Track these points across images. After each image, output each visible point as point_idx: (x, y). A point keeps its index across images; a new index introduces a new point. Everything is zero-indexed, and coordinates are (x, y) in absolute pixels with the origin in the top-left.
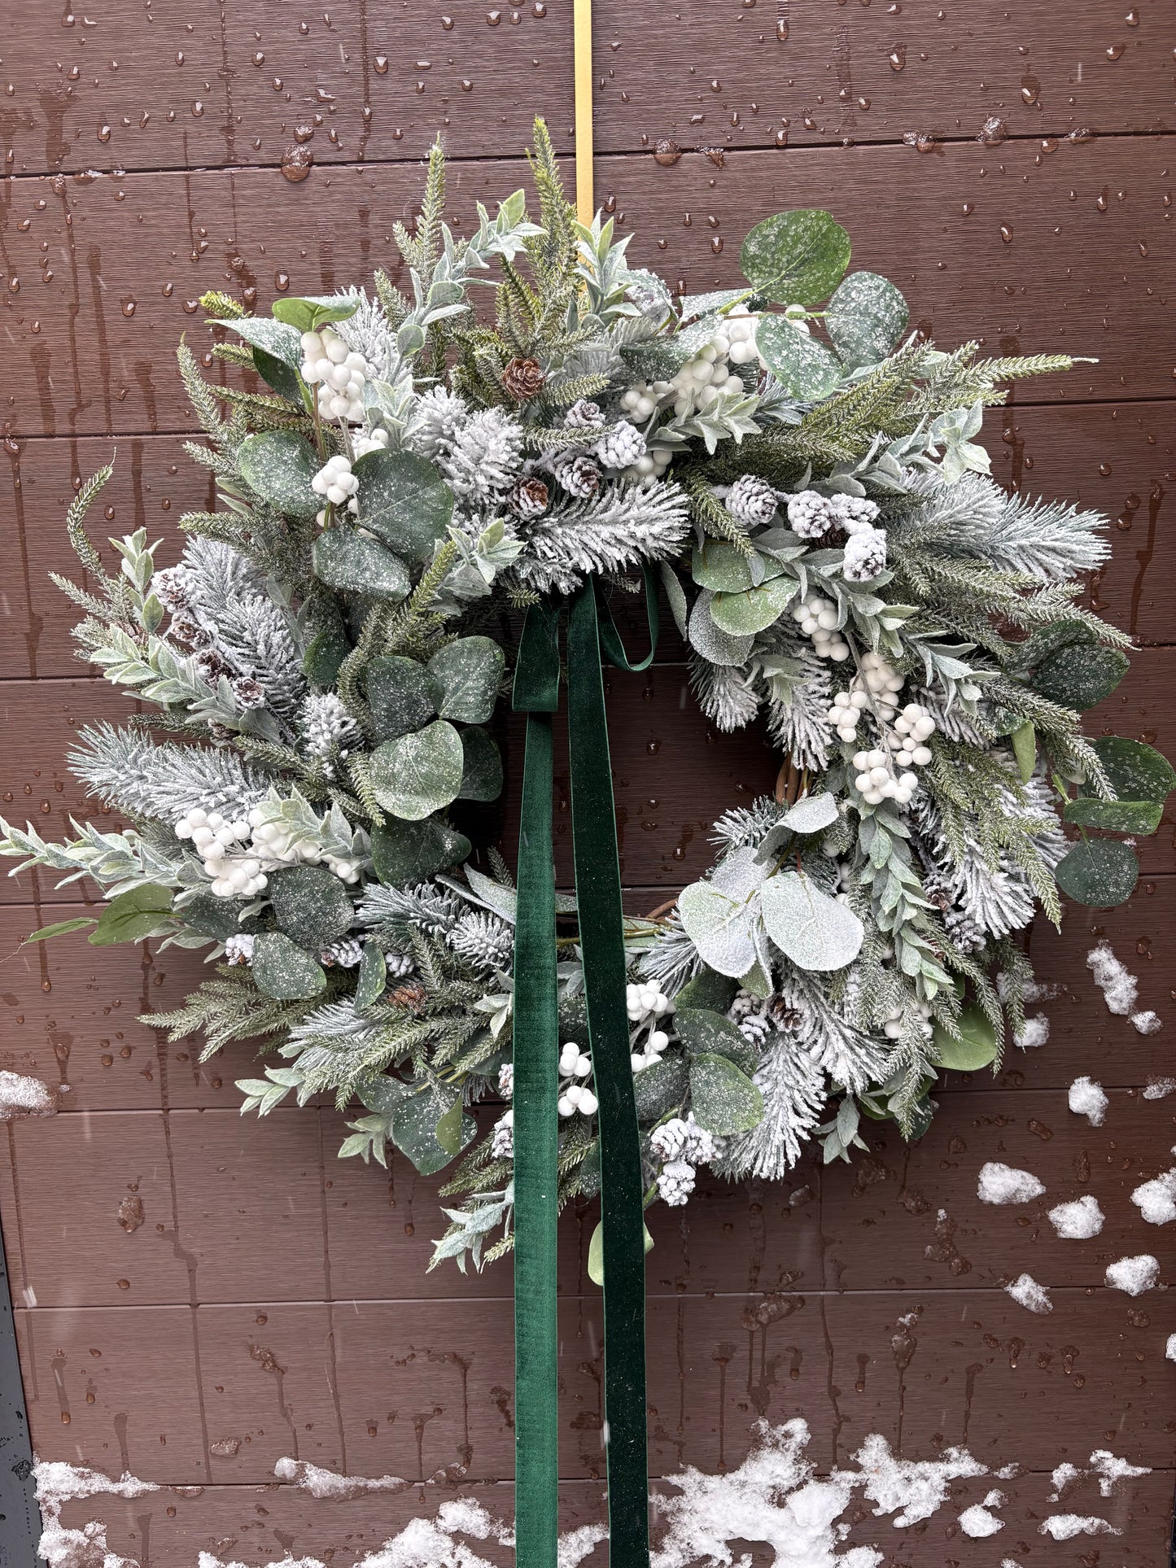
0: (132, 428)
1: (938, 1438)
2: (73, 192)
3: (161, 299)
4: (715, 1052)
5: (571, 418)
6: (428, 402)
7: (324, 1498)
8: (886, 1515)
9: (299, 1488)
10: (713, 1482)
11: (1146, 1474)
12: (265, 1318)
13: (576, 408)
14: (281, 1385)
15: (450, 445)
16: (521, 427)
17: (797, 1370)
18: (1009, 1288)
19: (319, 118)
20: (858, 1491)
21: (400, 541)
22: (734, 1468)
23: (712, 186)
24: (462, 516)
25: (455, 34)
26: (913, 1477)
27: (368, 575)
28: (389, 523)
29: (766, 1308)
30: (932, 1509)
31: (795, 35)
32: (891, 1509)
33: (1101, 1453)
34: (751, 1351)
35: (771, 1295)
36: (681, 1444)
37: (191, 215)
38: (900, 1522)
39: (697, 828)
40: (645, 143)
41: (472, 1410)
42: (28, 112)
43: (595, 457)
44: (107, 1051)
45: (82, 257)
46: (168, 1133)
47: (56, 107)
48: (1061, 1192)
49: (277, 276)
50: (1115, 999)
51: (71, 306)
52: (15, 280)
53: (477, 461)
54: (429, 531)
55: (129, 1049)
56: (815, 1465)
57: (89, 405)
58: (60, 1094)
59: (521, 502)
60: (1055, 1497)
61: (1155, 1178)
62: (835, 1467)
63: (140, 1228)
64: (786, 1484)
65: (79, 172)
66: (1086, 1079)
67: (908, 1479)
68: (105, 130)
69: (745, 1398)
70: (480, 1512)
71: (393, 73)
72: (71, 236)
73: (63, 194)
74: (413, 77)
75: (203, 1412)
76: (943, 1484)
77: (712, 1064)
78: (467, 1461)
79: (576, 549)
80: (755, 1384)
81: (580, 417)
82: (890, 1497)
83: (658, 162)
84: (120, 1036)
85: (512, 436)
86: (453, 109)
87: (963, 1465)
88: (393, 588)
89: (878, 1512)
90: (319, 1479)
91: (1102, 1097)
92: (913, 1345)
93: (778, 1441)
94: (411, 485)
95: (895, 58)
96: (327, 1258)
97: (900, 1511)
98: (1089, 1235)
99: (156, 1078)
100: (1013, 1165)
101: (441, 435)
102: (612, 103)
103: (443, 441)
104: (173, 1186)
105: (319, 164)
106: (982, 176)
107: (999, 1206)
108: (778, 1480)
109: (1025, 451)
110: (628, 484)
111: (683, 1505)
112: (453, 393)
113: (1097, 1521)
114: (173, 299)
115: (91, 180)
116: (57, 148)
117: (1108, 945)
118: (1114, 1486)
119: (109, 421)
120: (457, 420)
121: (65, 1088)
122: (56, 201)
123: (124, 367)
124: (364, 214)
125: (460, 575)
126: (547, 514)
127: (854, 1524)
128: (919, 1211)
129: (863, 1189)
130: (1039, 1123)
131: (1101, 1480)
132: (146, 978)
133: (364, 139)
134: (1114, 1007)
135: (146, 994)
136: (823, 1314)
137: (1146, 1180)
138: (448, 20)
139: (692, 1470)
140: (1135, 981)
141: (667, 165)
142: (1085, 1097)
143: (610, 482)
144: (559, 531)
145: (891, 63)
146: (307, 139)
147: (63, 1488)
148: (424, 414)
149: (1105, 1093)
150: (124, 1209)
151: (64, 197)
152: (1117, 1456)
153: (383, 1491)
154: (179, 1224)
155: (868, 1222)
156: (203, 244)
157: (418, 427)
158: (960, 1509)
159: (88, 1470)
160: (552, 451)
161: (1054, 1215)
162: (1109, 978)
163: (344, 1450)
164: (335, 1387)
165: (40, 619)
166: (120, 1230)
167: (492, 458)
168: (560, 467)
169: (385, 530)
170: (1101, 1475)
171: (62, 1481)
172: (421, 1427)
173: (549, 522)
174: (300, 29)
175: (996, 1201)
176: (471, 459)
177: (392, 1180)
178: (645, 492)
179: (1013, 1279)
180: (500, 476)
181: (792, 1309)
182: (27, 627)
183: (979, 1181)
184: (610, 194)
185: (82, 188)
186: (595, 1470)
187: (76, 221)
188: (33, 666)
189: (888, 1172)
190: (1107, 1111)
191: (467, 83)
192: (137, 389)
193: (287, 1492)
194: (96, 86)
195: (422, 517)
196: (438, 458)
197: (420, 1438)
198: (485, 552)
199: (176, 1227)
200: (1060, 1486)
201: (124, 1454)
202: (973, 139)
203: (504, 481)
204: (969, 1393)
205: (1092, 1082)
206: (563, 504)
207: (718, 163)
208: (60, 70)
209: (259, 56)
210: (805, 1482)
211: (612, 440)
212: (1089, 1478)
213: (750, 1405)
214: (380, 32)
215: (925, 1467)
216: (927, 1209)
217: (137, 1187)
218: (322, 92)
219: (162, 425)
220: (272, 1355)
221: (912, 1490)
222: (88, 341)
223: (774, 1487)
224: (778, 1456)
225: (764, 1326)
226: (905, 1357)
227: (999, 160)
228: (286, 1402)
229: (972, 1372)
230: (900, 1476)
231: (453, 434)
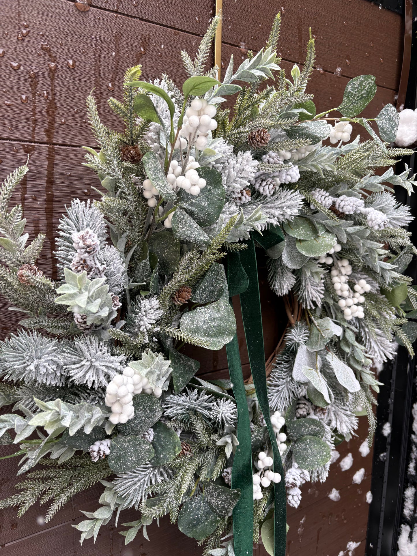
4: (307, 435)
18: (329, 495)
21: (202, 215)
28: (198, 206)
31: (286, 15)
37: (19, 13)
40: (236, 42)
48: (343, 455)
54: (216, 211)
59: (243, 197)
61: (365, 441)
77: (308, 440)
94: (208, 187)
98: (350, 467)
105: (95, 7)
106: (335, 88)
114: (4, 59)
133: (119, 1)
152: (354, 542)
161: (341, 464)
170: (349, 551)
179: (331, 492)
202: (334, 73)
204: (318, 540)
226: (302, 536)
227: (340, 83)
229: (319, 531)
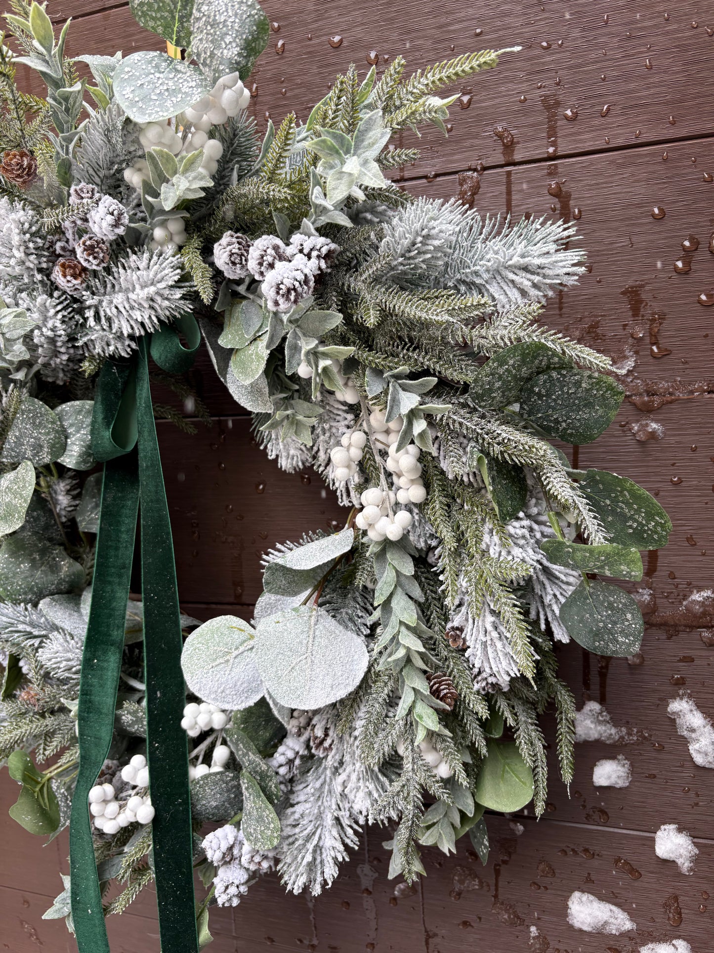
48: (652, 932)
50: (699, 752)
66: (673, 826)
91: (691, 847)
100: (601, 898)
107: (589, 934)
109: (572, 203)
117: (690, 696)
128: (512, 924)
129: (458, 894)
130: (626, 863)
134: (699, 759)
142: (672, 844)
149: (695, 844)
155: (466, 924)
161: (645, 951)
162: (693, 730)
175: (586, 928)
183: (567, 907)
189: (481, 883)
190: (696, 860)
205: (680, 830)
211: (93, 214)
216: (520, 923)
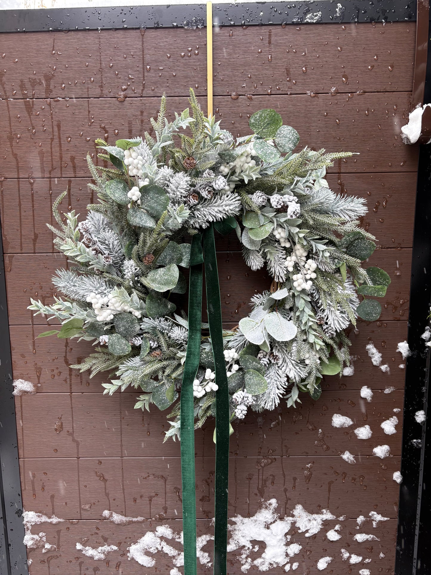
0: (69, 175)
1: (319, 506)
2: (53, 104)
3: (79, 137)
4: (252, 369)
5: (205, 175)
6: (162, 171)
7: (118, 524)
8: (302, 532)
9: (110, 521)
10: (246, 520)
11: (388, 520)
12: (101, 463)
13: (206, 172)
14: (105, 485)
15: (169, 183)
16: (190, 177)
17: (274, 482)
18: (342, 456)
19: (129, 84)
20: (293, 524)
21: (153, 212)
22: (253, 515)
23: (248, 106)
24: (172, 204)
25: (171, 60)
26: (311, 519)
27: (143, 221)
28: (150, 207)
29: (263, 462)
30: (317, 531)
31: (274, 61)
32: (304, 530)
33: (373, 512)
34: (259, 476)
35: (265, 457)
36: (235, 507)
37: (89, 112)
38: (307, 535)
39: (242, 304)
40: (228, 93)
41: (168, 495)
42: (40, 80)
43: (212, 187)
44: (53, 373)
45: (55, 123)
46: (71, 400)
47: (48, 78)
48: (359, 424)
49: (115, 130)
50: (375, 361)
51: (51, 139)
52: (34, 130)
53: (177, 188)
54: (162, 209)
55: (60, 373)
56: (279, 515)
57: (55, 169)
58: (38, 387)
59: (190, 200)
60: (358, 528)
61: (388, 419)
62: (286, 516)
63: (61, 432)
64: (270, 521)
65: (55, 98)
66: (366, 387)
67: (310, 520)
68: (63, 85)
69: (256, 491)
70: (170, 529)
71: (152, 71)
72: (52, 118)
73: (50, 105)
74: (158, 72)
75: (80, 494)
76: (321, 522)
78: (166, 512)
79: (207, 214)
80: (260, 487)
81: (207, 175)
82: (304, 526)
83: (232, 98)
84: (57, 368)
85: (187, 180)
86: (170, 82)
87: (328, 516)
88: (151, 226)
89: (300, 531)
90: (117, 518)
91: (371, 393)
92: (311, 474)
93: (267, 506)
94: (156, 195)
95: (304, 69)
96: (121, 443)
97: (307, 531)
98: (367, 438)
99: (69, 382)
100: (343, 415)
101: (166, 180)
102: (218, 81)
103: (167, 182)
104: (72, 418)
105: (129, 97)
106: (330, 105)
107: (339, 428)
108: (267, 520)
109: (345, 187)
110: (222, 194)
111: (236, 528)
112: (170, 168)
113: (372, 536)
114: (83, 137)
115: (59, 101)
116: (48, 90)
117: (373, 343)
118: (377, 524)
119: (61, 174)
120: (171, 176)
121: (39, 385)
122: (48, 107)
123: (67, 157)
124: (142, 112)
125: (171, 222)
126: (198, 204)
127: (292, 535)
128: (313, 430)
129: (295, 422)
130: (351, 401)
131: (373, 522)
132: (66, 350)
133: (143, 90)
134: (375, 363)
135: (66, 355)
136: (282, 464)
137: (385, 420)
138: (169, 55)
139: (239, 516)
140: (381, 355)
141: (235, 99)
142: (366, 392)
143: (217, 194)
144: (202, 209)
145: (303, 70)
146: (125, 90)
147: (33, 520)
148: (161, 174)
149: (372, 392)
150: (57, 425)
151: (50, 106)
152: (378, 514)
153: (138, 522)
154: (74, 430)
155: (297, 433)
156: (92, 121)
157: (159, 178)
158: (327, 531)
159: (41, 514)
160: (199, 185)
161: (356, 431)
162: (373, 354)
163: (125, 508)
164: (123, 486)
165: (37, 234)
166: (55, 432)
167: (181, 187)
168: (201, 190)
169: (149, 209)
170: (373, 520)
171: (32, 518)
172: (151, 500)
173: (199, 207)
174: (124, 57)
175: (338, 426)
176: (175, 187)
177: (143, 417)
178: (227, 197)
179: (343, 453)
180: (184, 192)
181: (272, 462)
182: (33, 237)
183: (332, 420)
184: (217, 107)
185: (56, 103)
186: (207, 516)
187: (54, 113)
188: (35, 249)
189: (303, 416)
190: (373, 397)
191: (174, 74)
192: (70, 164)
193: (106, 522)
194: (61, 72)
195: (160, 205)
196: (165, 187)
197: (150, 504)
198: (179, 214)
199: (73, 431)
200: (359, 523)
201: (53, 509)
202: (328, 93)
203: (185, 193)
204: (329, 491)
205: (368, 388)
206: (203, 201)
207: (250, 99)
208: (50, 67)
209: (111, 65)
210: (276, 520)
211: (217, 181)
212: (369, 521)
213: (258, 494)
214: (148, 58)
215: (315, 516)
216: (315, 429)
217: (61, 418)
218: (130, 76)
219: (78, 175)
220: (103, 475)
221: (311, 524)
222: (56, 149)
223: (266, 522)
224: (267, 511)
225: (263, 467)
226: (308, 478)
227: (336, 100)
228: (107, 491)
229: (330, 483)
230: (307, 519)
231: (170, 180)
